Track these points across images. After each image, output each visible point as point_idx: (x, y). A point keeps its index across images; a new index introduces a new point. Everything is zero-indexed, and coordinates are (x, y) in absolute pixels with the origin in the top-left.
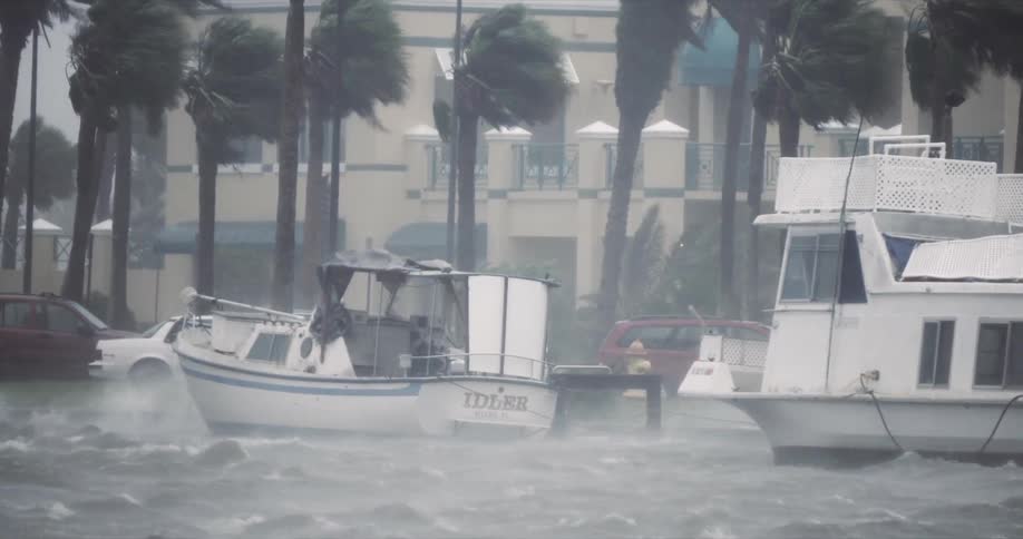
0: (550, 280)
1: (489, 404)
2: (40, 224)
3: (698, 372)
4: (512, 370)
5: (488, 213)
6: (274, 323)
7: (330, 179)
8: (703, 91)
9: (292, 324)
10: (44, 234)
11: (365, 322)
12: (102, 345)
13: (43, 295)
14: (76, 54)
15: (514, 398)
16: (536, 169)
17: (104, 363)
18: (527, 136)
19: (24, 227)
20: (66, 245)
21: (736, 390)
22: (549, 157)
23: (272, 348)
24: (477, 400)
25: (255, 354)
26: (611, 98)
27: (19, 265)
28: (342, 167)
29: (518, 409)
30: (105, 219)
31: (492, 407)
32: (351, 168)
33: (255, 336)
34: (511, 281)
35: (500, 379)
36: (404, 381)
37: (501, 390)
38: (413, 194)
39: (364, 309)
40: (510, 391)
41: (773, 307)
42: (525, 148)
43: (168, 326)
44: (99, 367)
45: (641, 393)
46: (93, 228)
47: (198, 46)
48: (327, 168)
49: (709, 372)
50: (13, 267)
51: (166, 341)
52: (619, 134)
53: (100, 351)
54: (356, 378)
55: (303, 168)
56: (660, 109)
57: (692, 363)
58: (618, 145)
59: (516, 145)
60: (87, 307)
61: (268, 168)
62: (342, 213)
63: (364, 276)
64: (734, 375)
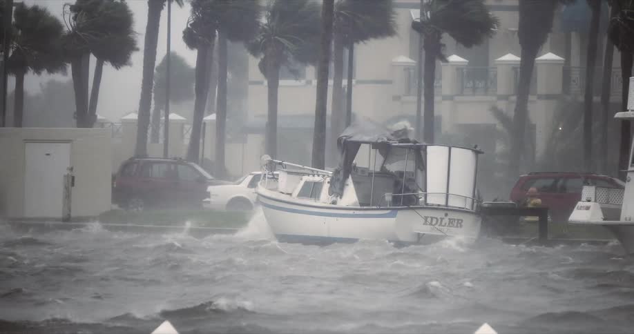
0: (478, 149)
1: (439, 223)
2: (173, 116)
3: (581, 208)
4: (452, 203)
5: (442, 109)
6: (314, 175)
7: (346, 89)
8: (573, 34)
9: (324, 176)
10: (176, 122)
11: (367, 175)
12: (210, 189)
13: (175, 159)
14: (195, 13)
15: (455, 219)
16: (471, 82)
17: (212, 199)
18: (465, 62)
19: (164, 118)
20: (188, 130)
21: (604, 219)
22: (478, 76)
23: (312, 190)
24: (432, 221)
25: (302, 194)
26: (516, 39)
27: (161, 141)
28: (354, 82)
29: (457, 227)
30: (211, 113)
31: (441, 225)
32: (358, 82)
33: (302, 183)
34: (453, 149)
35: (446, 209)
36: (388, 209)
37: (446, 215)
38: (397, 98)
39: (367, 167)
40: (452, 215)
41: (627, 169)
42: (465, 70)
43: (250, 177)
44: (209, 202)
45: (536, 219)
46: (205, 118)
47: (267, 8)
48: (345, 82)
49: (588, 208)
50: (158, 142)
51: (248, 187)
52: (521, 61)
53: (209, 193)
54: (359, 207)
55: (331, 82)
56: (547, 45)
57: (577, 202)
58: (521, 68)
59: (458, 68)
60: (202, 166)
61: (309, 82)
62: (354, 109)
63: (367, 146)
64: (603, 210)
